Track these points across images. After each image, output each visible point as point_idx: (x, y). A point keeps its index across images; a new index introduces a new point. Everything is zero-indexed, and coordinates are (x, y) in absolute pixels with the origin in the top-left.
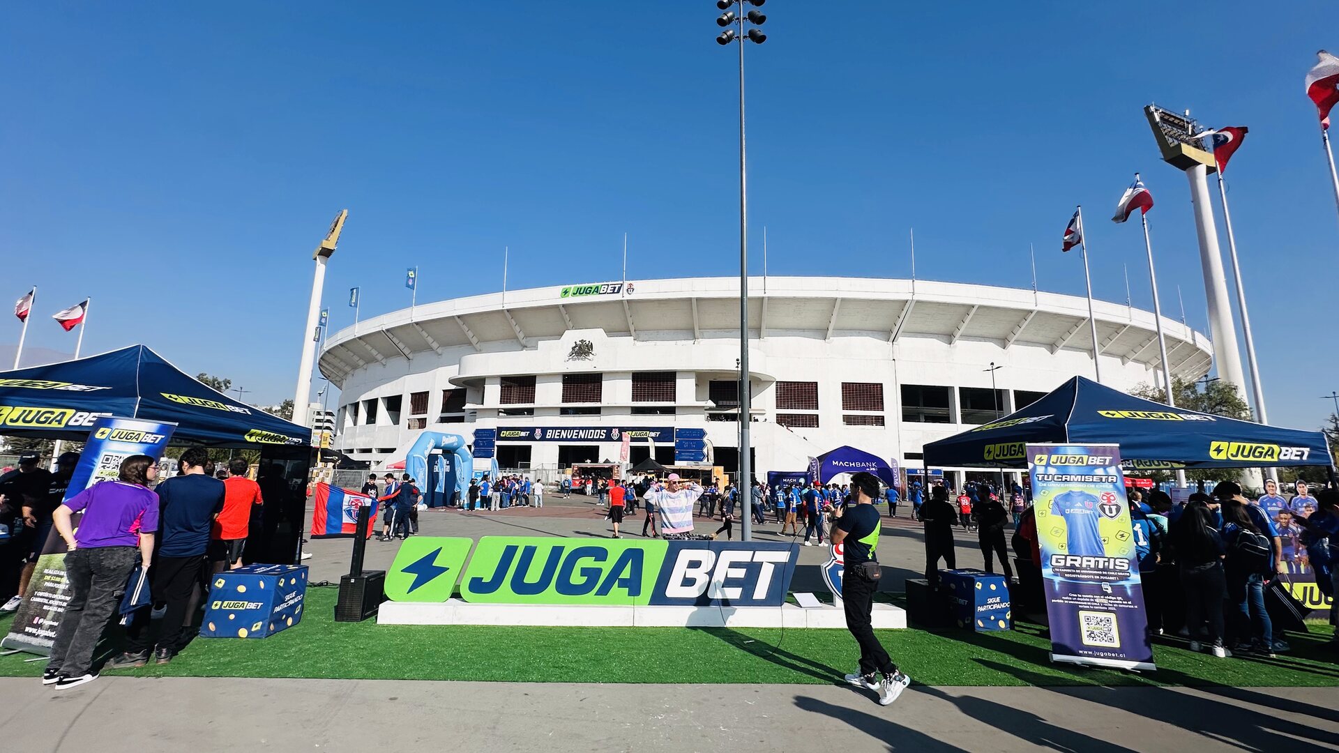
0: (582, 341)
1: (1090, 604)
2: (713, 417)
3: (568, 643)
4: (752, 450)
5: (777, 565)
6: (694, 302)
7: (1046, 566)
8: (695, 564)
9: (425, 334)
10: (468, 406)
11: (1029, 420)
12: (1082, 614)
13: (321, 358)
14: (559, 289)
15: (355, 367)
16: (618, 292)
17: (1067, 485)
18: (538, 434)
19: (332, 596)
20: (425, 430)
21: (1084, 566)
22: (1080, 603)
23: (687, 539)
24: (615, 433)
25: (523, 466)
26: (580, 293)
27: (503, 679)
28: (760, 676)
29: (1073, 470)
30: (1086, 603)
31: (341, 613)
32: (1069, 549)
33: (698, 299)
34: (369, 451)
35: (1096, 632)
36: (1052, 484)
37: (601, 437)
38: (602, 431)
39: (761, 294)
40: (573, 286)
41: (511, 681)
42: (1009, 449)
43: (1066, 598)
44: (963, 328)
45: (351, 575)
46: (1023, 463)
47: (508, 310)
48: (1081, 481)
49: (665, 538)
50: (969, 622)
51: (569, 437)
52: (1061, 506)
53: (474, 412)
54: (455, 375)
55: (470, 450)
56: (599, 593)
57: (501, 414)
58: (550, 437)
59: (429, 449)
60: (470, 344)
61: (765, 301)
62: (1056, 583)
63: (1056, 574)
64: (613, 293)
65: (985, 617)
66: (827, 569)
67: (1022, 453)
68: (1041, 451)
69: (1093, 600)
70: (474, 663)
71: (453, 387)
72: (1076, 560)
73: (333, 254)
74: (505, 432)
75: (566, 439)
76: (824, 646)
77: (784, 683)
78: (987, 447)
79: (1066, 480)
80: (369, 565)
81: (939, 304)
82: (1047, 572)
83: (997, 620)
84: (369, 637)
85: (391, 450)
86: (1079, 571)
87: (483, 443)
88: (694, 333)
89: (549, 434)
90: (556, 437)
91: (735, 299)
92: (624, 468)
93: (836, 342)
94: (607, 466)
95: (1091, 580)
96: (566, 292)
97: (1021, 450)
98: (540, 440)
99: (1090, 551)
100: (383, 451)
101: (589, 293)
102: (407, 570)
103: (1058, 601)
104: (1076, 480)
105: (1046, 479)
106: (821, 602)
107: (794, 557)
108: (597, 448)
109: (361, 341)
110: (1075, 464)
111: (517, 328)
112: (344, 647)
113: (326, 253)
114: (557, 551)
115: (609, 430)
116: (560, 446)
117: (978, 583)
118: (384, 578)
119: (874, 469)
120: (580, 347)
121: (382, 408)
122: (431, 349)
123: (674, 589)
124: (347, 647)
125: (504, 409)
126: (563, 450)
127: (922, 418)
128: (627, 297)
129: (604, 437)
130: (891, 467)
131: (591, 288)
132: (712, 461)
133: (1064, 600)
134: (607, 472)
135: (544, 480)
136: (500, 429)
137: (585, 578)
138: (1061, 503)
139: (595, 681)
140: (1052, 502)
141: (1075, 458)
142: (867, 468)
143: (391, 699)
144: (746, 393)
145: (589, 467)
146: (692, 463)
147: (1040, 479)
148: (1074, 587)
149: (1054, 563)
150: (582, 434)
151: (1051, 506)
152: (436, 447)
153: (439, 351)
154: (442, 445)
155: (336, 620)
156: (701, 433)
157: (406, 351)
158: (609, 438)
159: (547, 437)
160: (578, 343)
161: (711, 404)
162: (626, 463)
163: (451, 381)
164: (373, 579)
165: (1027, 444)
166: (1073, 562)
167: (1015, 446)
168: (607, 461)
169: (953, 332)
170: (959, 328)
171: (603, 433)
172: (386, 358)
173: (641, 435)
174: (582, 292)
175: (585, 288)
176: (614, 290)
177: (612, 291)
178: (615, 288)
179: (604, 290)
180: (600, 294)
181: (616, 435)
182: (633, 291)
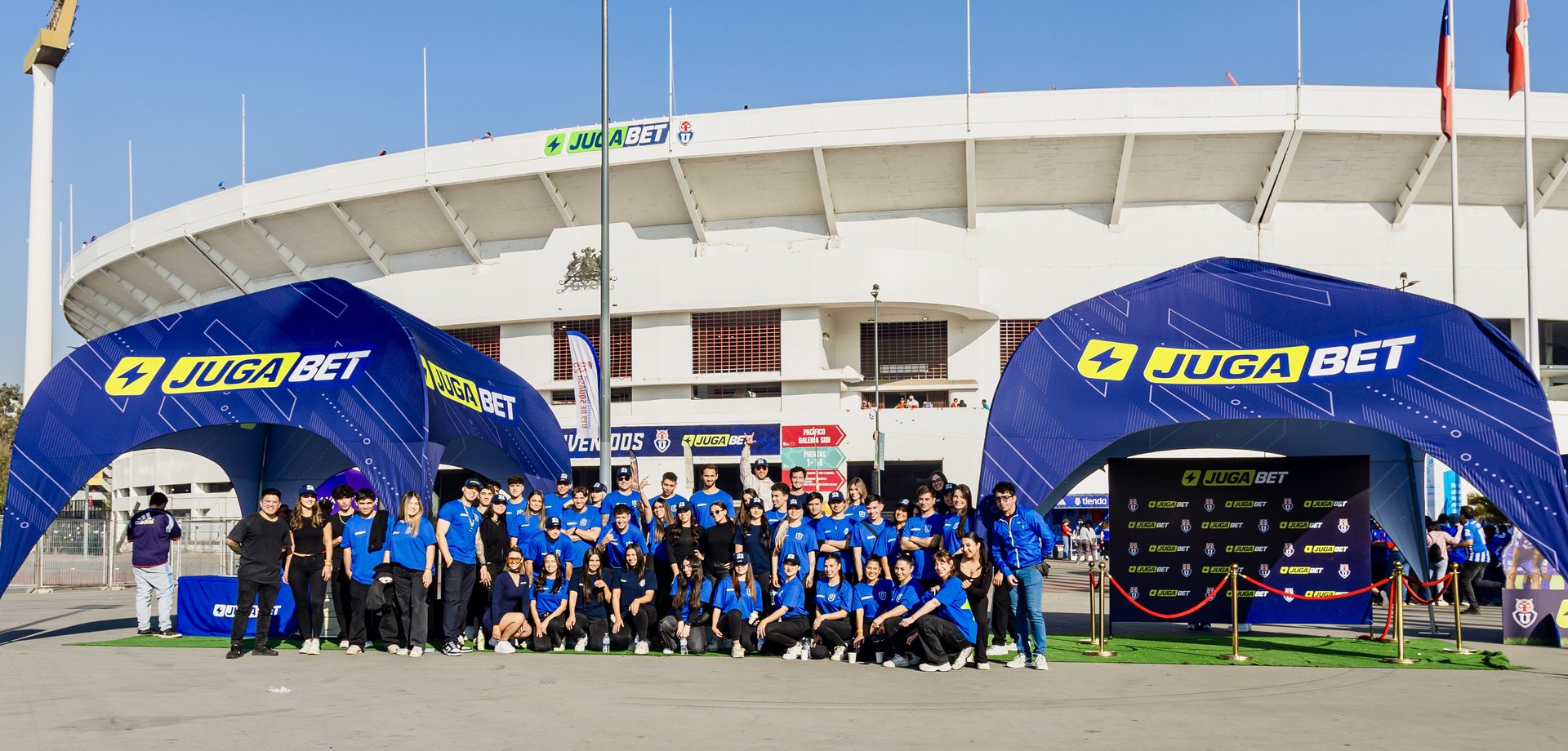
6: (819, 157)
9: (275, 243)
13: (69, 296)
14: (541, 138)
16: (662, 140)
24: (662, 441)
26: (584, 146)
33: (826, 151)
37: (635, 448)
38: (637, 435)
39: (959, 134)
40: (568, 132)
44: (1419, 183)
47: (438, 189)
61: (971, 149)
64: (653, 142)
73: (67, 58)
81: (1359, 136)
93: (1133, 228)
96: (554, 145)
109: (145, 260)
111: (460, 225)
113: (52, 58)
115: (650, 432)
120: (584, 265)
128: (680, 151)
129: (639, 448)
153: (307, 276)
156: (836, 432)
157: (240, 279)
158: (649, 450)
160: (580, 255)
161: (862, 373)
169: (1400, 194)
170: (1409, 185)
171: (639, 438)
172: (201, 293)
173: (714, 442)
174: (588, 143)
175: (594, 134)
176: (653, 137)
177: (649, 140)
178: (654, 132)
179: (632, 138)
180: (625, 145)
181: (665, 443)
182: (691, 137)
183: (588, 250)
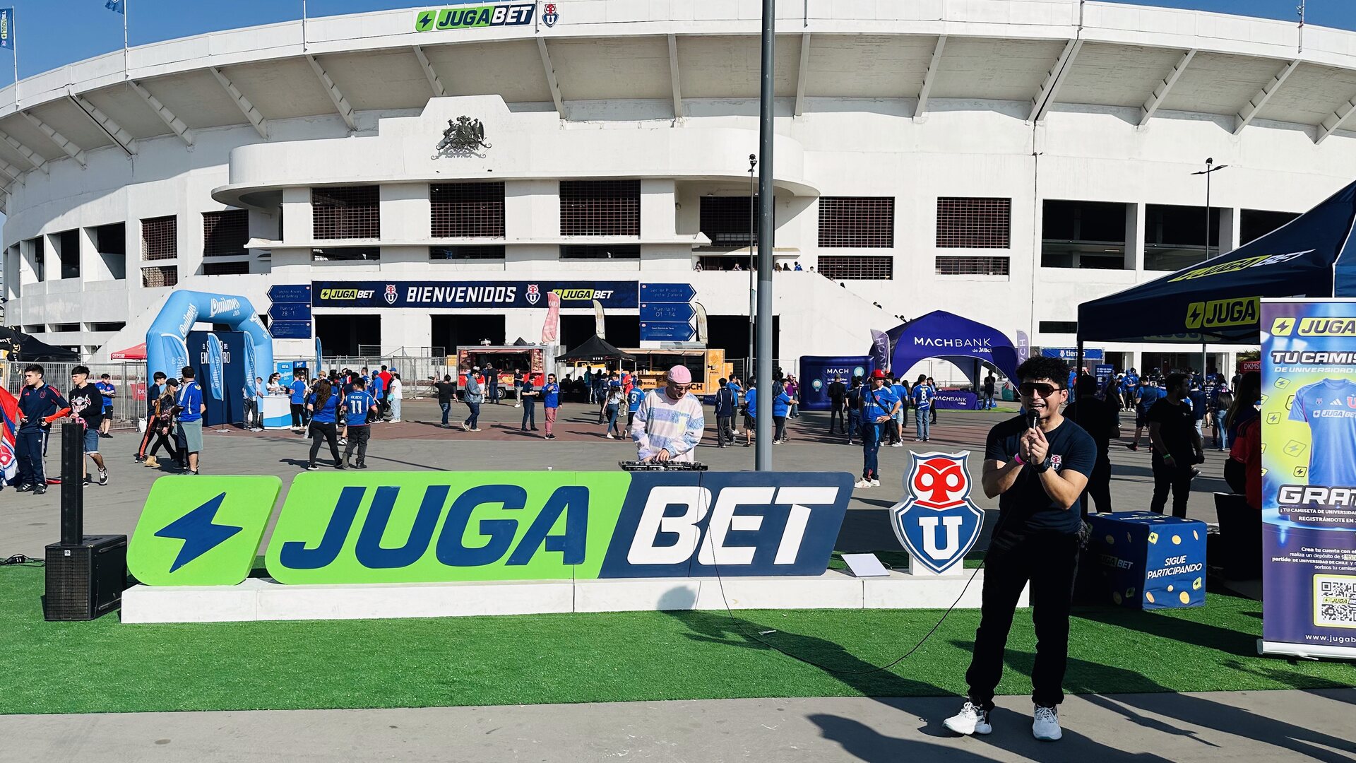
0: (462, 119)
1: (1331, 562)
2: (707, 263)
3: (461, 644)
4: (776, 320)
5: (817, 511)
6: (672, 43)
7: (1269, 504)
8: (675, 510)
9: (157, 105)
10: (254, 243)
11: (1270, 260)
12: (1318, 580)
14: (412, 15)
15: (26, 170)
16: (527, 21)
17: (1322, 369)
18: (391, 294)
19: (36, 580)
20: (177, 287)
21: (1332, 502)
22: (1317, 562)
23: (663, 468)
24: (533, 294)
25: (367, 353)
26: (453, 24)
27: (352, 705)
28: (786, 686)
29: (1334, 345)
30: (1326, 562)
31: (54, 608)
32: (1311, 476)
33: (679, 38)
34: (75, 327)
35: (1336, 605)
36: (1298, 369)
37: (507, 300)
38: (509, 289)
39: (798, 28)
40: (438, 9)
41: (367, 708)
42: (1230, 309)
43: (1298, 555)
44: (1164, 93)
45: (64, 543)
46: (1251, 335)
47: (316, 57)
48: (1346, 363)
49: (624, 468)
50: (1131, 595)
51: (449, 300)
52: (1306, 407)
53: (266, 254)
54: (223, 183)
55: (266, 324)
56: (513, 561)
57: (317, 258)
58: (413, 300)
59: (187, 322)
60: (247, 123)
61: (806, 42)
62: (1283, 531)
63: (1283, 517)
64: (518, 23)
65: (1159, 588)
66: (900, 514)
67: (1252, 315)
68: (1285, 311)
69: (1338, 557)
70: (300, 681)
71: (222, 207)
72: (1320, 494)
74: (328, 291)
75: (444, 304)
76: (892, 636)
77: (826, 695)
78: (1192, 307)
79: (1321, 362)
80: (95, 525)
81: (1125, 48)
82: (1269, 515)
83: (1177, 592)
84: (109, 646)
85: (117, 326)
86: (1322, 512)
87: (289, 311)
88: (673, 106)
89: (411, 295)
90: (424, 300)
91: (749, 37)
92: (551, 353)
93: (933, 120)
94: (520, 350)
95: (1340, 525)
96: (425, 21)
97: (1250, 312)
98: (394, 305)
99: (1344, 479)
100: (101, 327)
101: (471, 23)
102: (166, 532)
103: (1283, 559)
104: (1337, 361)
105: (1287, 360)
106: (887, 567)
107: (844, 496)
108: (502, 318)
109: (30, 118)
110: (1339, 334)
111: (336, 93)
112: (67, 663)
114: (435, 495)
115: (522, 286)
116: (433, 316)
117: (1152, 534)
118: (125, 547)
119: (986, 350)
120: (459, 132)
121: (88, 250)
122: (172, 133)
123: (642, 551)
124: (71, 662)
125: (324, 249)
126: (438, 323)
127: (1076, 259)
128: (545, 32)
129: (512, 300)
130: (1015, 345)
131: (475, 12)
132: (704, 340)
133: (1292, 558)
134: (521, 361)
135: (406, 376)
136: (318, 286)
137: (487, 539)
138: (1307, 400)
139: (512, 702)
140: (1292, 399)
141: (1342, 322)
142: (973, 348)
143: (159, 742)
144: (768, 215)
145: (487, 352)
146: (671, 343)
147: (1277, 360)
148: (1310, 537)
149: (1283, 499)
150: (472, 295)
151: (1290, 406)
152: (201, 319)
153: (188, 137)
154: (213, 314)
155: (47, 618)
156: (685, 291)
157: (123, 138)
158: (521, 302)
159: (408, 300)
160: (455, 122)
161: (703, 239)
162: (555, 343)
163: (217, 196)
164: (105, 549)
165: (1263, 300)
166: (1314, 498)
167: (1240, 304)
168: (520, 342)
169: (1146, 101)
170: (1156, 93)
171: (511, 291)
172: (85, 151)
173: (580, 296)
174: (456, 20)
175: (463, 12)
176: (519, 17)
177: (515, 20)
178: (520, 13)
179: (498, 18)
180: (492, 24)
181: (535, 296)
182: (555, 20)
183: (463, 118)
